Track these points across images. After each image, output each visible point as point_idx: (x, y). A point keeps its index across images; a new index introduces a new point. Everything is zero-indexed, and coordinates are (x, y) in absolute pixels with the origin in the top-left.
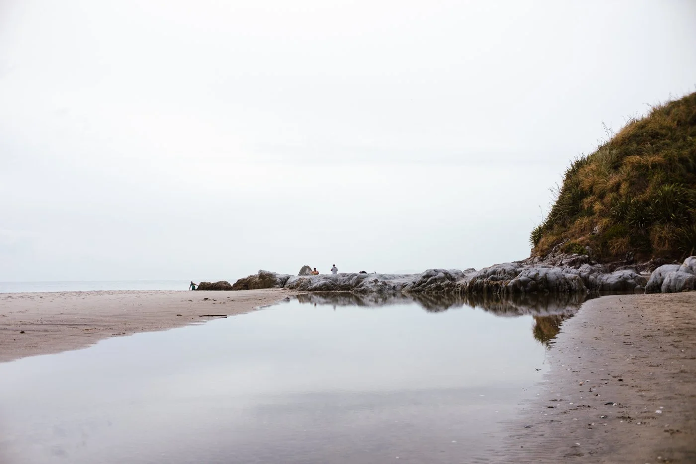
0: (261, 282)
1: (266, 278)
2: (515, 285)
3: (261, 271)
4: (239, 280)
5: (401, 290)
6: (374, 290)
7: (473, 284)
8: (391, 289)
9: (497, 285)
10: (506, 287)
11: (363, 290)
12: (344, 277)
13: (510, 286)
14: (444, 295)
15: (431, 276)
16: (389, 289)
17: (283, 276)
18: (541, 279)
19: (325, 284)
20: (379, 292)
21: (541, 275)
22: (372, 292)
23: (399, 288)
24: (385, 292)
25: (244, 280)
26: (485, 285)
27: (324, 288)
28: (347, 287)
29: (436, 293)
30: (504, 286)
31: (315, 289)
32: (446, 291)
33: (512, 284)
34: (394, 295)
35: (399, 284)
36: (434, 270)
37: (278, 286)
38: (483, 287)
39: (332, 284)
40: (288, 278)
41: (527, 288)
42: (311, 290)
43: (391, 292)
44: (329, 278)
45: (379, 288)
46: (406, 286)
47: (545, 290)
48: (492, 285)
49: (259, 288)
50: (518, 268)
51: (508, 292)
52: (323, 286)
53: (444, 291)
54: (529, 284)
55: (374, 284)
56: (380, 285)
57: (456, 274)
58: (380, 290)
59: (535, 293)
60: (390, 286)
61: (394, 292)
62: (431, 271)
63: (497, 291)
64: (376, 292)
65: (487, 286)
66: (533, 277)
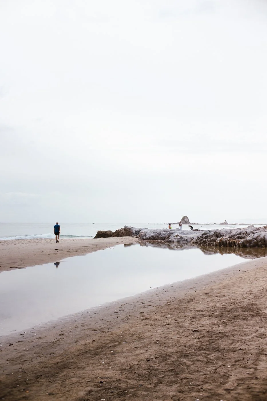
0: (125, 232)
1: (127, 230)
2: (243, 243)
3: (125, 226)
4: (116, 231)
5: (191, 241)
6: (175, 241)
7: (221, 241)
8: (185, 241)
9: (234, 242)
10: (238, 243)
11: (169, 241)
12: (165, 232)
13: (240, 243)
14: (207, 246)
15: (206, 234)
16: (184, 241)
17: (137, 230)
18: (260, 239)
19: (152, 236)
20: (178, 242)
21: (261, 237)
22: (174, 242)
23: (189, 240)
24: (181, 242)
25: (118, 230)
26: (228, 242)
27: (152, 238)
28: (163, 239)
29: (203, 245)
30: (237, 243)
31: (147, 239)
32: (208, 245)
33: (241, 242)
34: (187, 244)
35: (190, 238)
36: (209, 231)
37: (133, 235)
38: (227, 243)
39: (157, 236)
40: (140, 230)
41: (251, 245)
42: (145, 239)
43: (185, 242)
44: (156, 233)
45: (178, 240)
46: (193, 239)
47: (263, 246)
48: (232, 242)
49: (124, 236)
50: (256, 231)
51: (239, 246)
52: (151, 237)
53: (207, 245)
54: (252, 242)
55: (176, 237)
56: (179, 238)
57: (226, 232)
58: (178, 241)
59: (257, 247)
60: (184, 239)
61: (187, 242)
62: (207, 231)
63: (234, 246)
64: (176, 242)
65: (229, 242)
66: (256, 238)
